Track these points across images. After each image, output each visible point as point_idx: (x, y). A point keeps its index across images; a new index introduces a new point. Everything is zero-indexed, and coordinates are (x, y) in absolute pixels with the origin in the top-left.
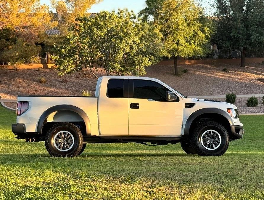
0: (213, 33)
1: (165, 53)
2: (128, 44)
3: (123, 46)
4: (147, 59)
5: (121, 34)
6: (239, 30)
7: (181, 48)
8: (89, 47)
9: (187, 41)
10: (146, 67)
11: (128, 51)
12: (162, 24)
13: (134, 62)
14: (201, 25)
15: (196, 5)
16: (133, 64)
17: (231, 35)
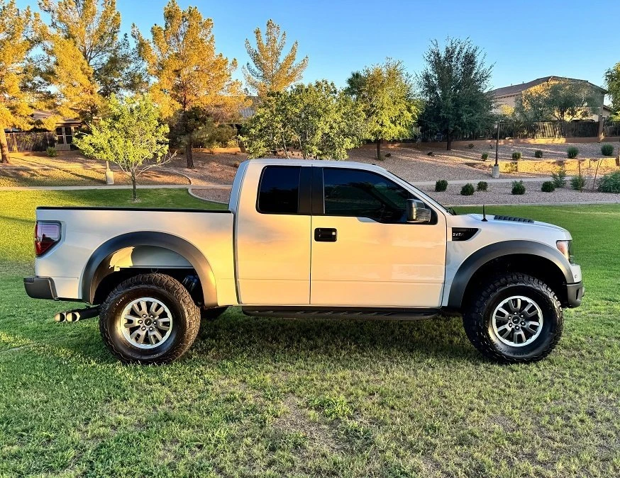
0: (420, 112)
1: (368, 136)
2: (327, 122)
3: (321, 125)
4: (349, 141)
5: (320, 111)
6: (449, 109)
7: (385, 129)
8: (283, 127)
9: (392, 122)
10: (347, 150)
11: (327, 131)
12: (365, 102)
13: (334, 144)
14: (407, 104)
15: (403, 82)
16: (333, 147)
17: (441, 115)
